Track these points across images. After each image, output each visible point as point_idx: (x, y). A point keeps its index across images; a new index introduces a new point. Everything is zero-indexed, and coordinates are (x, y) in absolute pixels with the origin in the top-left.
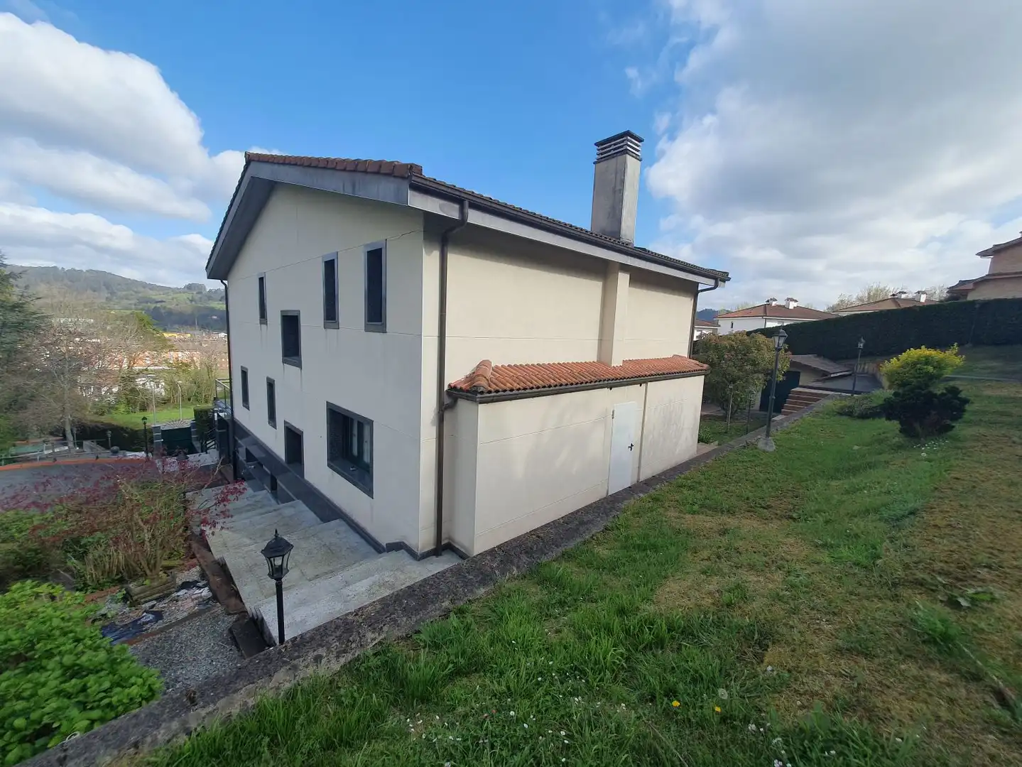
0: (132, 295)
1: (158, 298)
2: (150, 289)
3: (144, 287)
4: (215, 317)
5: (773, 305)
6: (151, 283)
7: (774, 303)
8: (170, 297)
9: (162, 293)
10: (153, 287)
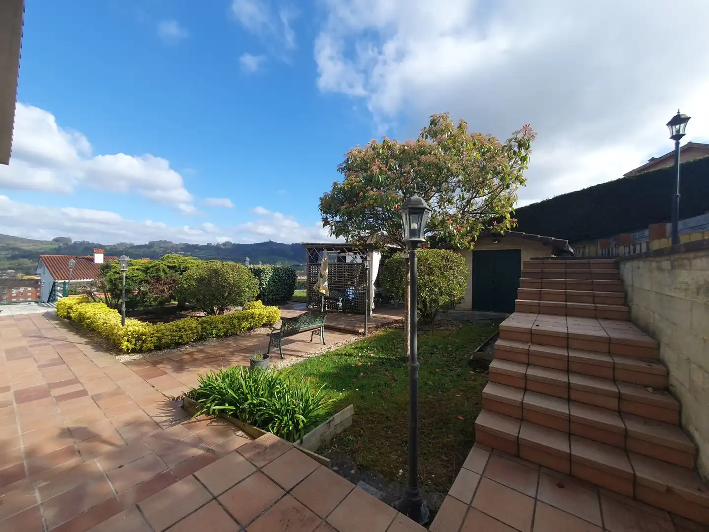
1: (27, 249)
2: (21, 242)
3: (15, 240)
8: (39, 247)
9: (31, 245)
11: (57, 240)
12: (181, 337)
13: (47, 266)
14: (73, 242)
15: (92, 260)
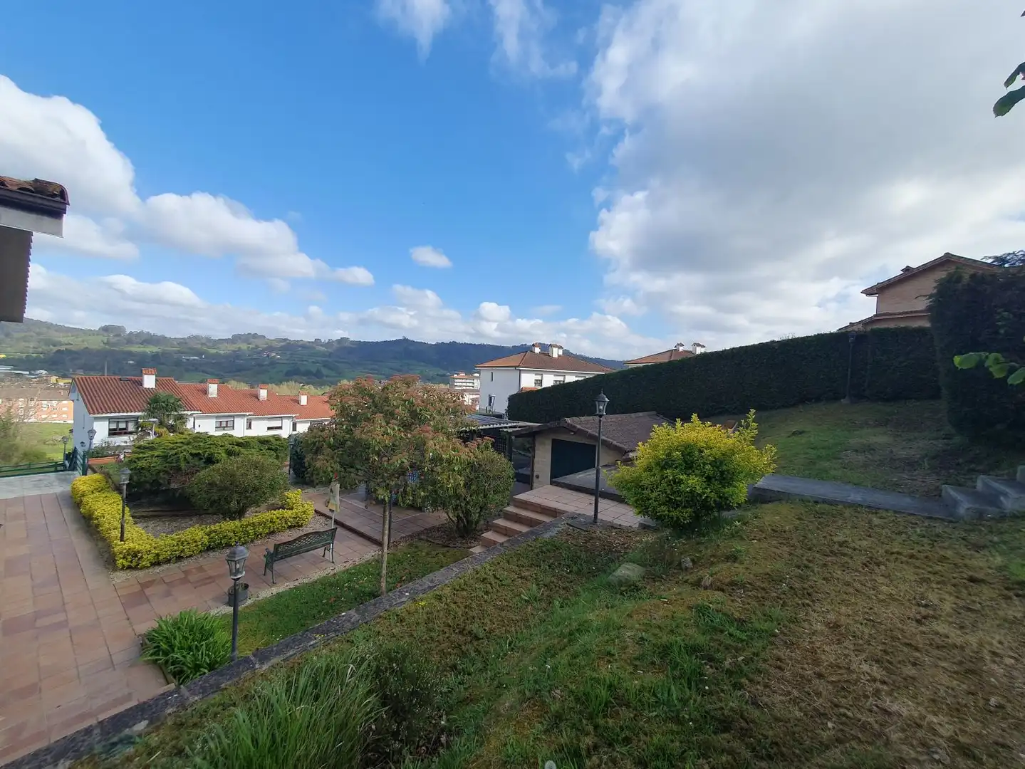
0: (32, 336)
1: (64, 340)
2: (56, 331)
3: (48, 328)
4: (131, 362)
5: (680, 350)
6: (58, 324)
7: (681, 349)
8: (80, 339)
9: (70, 334)
10: (59, 329)
11: (106, 329)
12: (183, 551)
13: (80, 392)
14: (128, 332)
15: (141, 383)
